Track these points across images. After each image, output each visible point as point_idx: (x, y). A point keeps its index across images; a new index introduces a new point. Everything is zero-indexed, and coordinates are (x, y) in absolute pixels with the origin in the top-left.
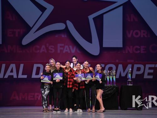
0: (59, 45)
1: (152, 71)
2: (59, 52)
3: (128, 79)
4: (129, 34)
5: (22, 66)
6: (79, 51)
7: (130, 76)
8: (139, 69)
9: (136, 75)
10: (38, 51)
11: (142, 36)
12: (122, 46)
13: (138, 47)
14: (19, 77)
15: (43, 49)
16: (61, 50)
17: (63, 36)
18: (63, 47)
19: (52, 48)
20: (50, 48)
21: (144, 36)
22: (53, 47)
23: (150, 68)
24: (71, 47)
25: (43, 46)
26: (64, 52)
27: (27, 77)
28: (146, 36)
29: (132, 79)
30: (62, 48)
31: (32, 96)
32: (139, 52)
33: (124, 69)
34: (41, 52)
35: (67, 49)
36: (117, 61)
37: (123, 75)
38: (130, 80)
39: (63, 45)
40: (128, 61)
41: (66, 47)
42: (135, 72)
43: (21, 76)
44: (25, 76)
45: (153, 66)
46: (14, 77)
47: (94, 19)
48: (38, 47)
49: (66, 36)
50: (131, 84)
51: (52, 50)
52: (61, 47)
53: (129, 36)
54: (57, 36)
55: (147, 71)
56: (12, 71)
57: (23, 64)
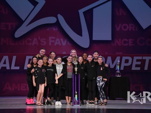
0: (50, 38)
1: (139, 63)
2: (50, 44)
3: (117, 70)
4: (118, 27)
5: (14, 58)
6: (69, 44)
7: (118, 67)
8: (127, 61)
9: (125, 67)
10: (30, 44)
11: (130, 30)
12: (111, 39)
13: (127, 40)
14: (11, 69)
15: (35, 42)
16: (52, 43)
17: (54, 29)
18: (55, 40)
19: (43, 40)
20: (42, 41)
21: (132, 29)
22: (45, 39)
23: (137, 60)
24: (62, 40)
25: (35, 39)
26: (55, 44)
27: (20, 69)
28: (134, 30)
29: (120, 70)
30: (53, 41)
31: (24, 87)
32: (127, 44)
33: (113, 61)
34: (33, 44)
35: (58, 42)
36: (106, 53)
37: (112, 66)
38: (118, 72)
39: (54, 38)
40: (117, 53)
41: (58, 39)
42: (124, 64)
43: (13, 67)
44: (18, 68)
45: (140, 58)
46: (7, 69)
47: (84, 13)
48: (30, 39)
49: (57, 29)
50: (119, 75)
51: (43, 43)
52: (52, 39)
53: (118, 29)
54: (48, 29)
55: (135, 63)
56: (5, 63)
57: (16, 56)
